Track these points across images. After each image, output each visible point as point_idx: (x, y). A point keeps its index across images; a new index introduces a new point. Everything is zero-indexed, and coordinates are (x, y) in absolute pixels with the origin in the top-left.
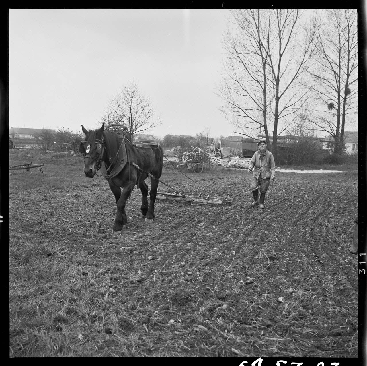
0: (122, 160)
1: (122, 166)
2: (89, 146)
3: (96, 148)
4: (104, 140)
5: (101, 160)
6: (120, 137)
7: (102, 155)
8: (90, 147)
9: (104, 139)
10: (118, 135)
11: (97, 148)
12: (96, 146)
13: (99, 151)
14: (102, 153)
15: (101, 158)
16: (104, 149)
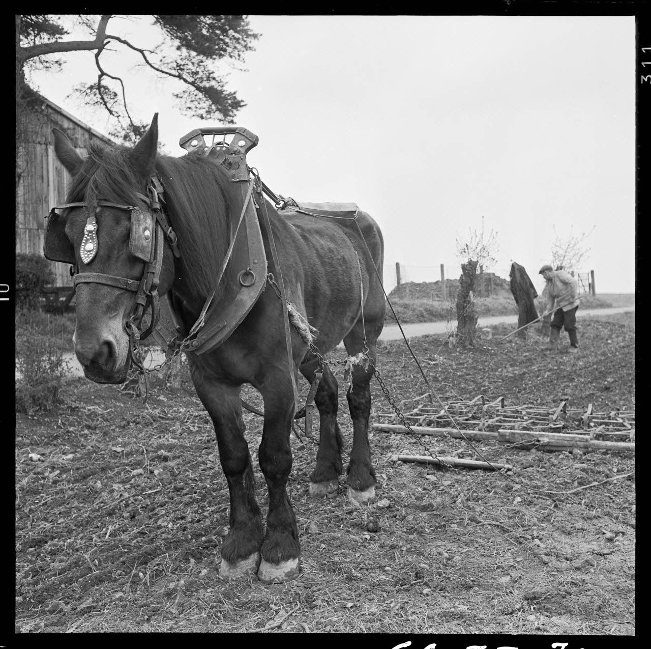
0: (247, 274)
1: (248, 299)
2: (90, 227)
3: (128, 234)
4: (165, 194)
5: (155, 293)
6: (234, 176)
7: (158, 267)
8: (98, 232)
9: (160, 189)
10: (224, 169)
11: (134, 235)
12: (125, 223)
13: (143, 250)
14: (155, 258)
15: (157, 281)
16: (165, 234)
